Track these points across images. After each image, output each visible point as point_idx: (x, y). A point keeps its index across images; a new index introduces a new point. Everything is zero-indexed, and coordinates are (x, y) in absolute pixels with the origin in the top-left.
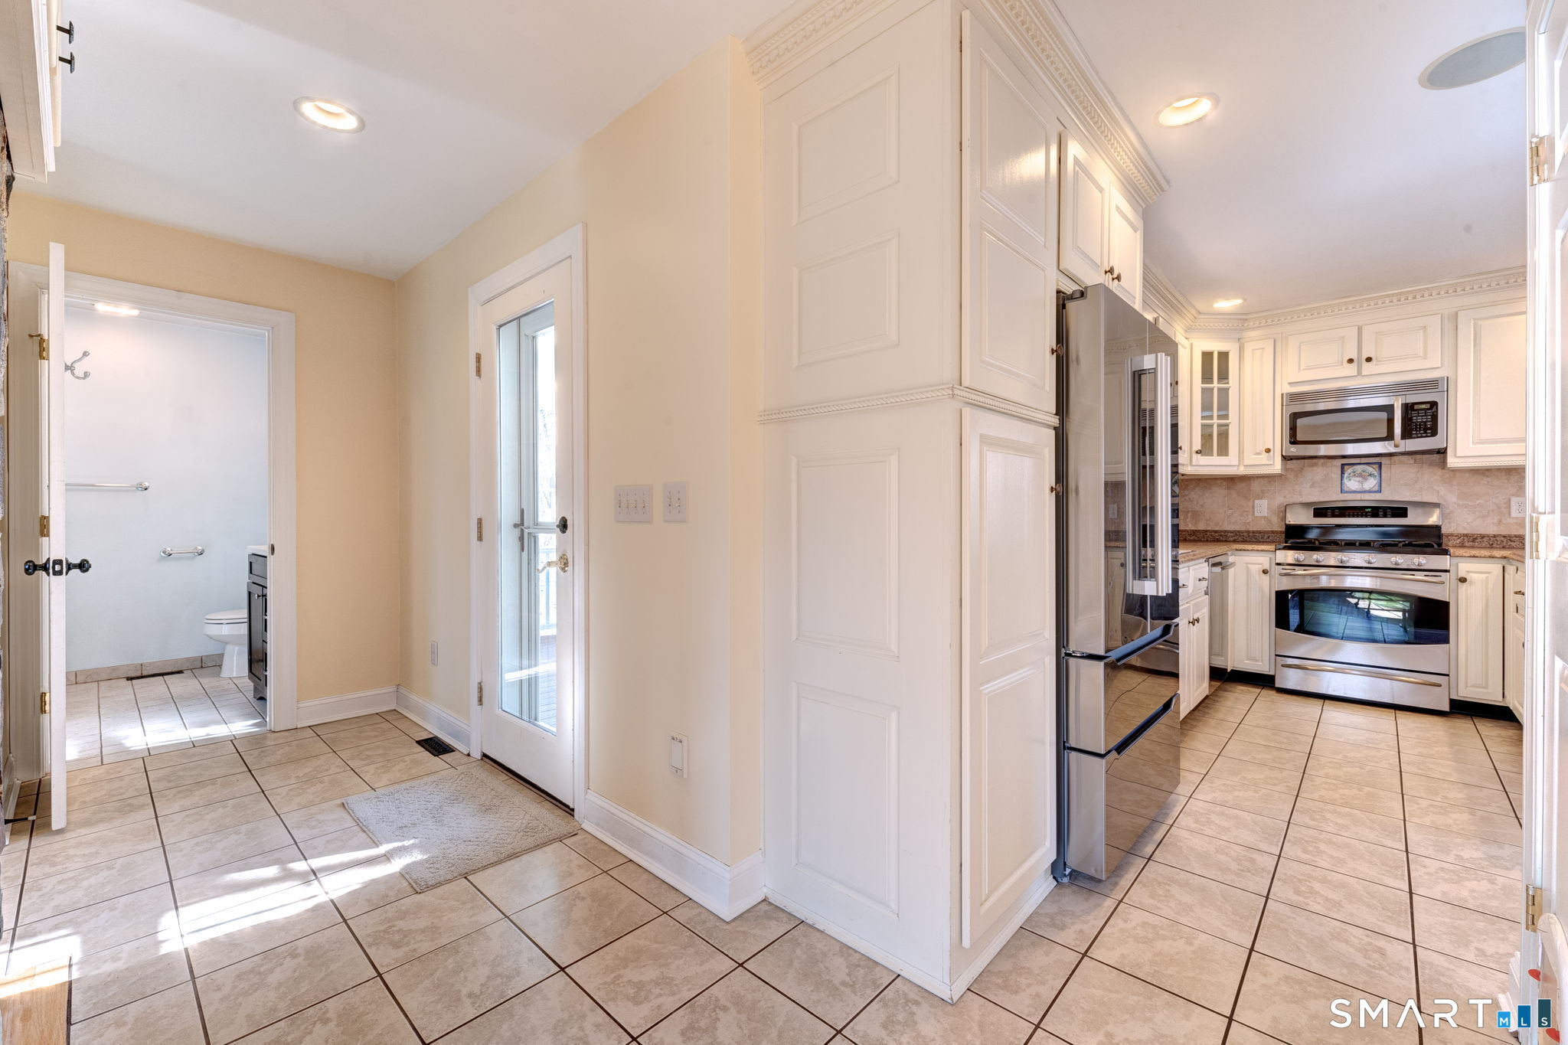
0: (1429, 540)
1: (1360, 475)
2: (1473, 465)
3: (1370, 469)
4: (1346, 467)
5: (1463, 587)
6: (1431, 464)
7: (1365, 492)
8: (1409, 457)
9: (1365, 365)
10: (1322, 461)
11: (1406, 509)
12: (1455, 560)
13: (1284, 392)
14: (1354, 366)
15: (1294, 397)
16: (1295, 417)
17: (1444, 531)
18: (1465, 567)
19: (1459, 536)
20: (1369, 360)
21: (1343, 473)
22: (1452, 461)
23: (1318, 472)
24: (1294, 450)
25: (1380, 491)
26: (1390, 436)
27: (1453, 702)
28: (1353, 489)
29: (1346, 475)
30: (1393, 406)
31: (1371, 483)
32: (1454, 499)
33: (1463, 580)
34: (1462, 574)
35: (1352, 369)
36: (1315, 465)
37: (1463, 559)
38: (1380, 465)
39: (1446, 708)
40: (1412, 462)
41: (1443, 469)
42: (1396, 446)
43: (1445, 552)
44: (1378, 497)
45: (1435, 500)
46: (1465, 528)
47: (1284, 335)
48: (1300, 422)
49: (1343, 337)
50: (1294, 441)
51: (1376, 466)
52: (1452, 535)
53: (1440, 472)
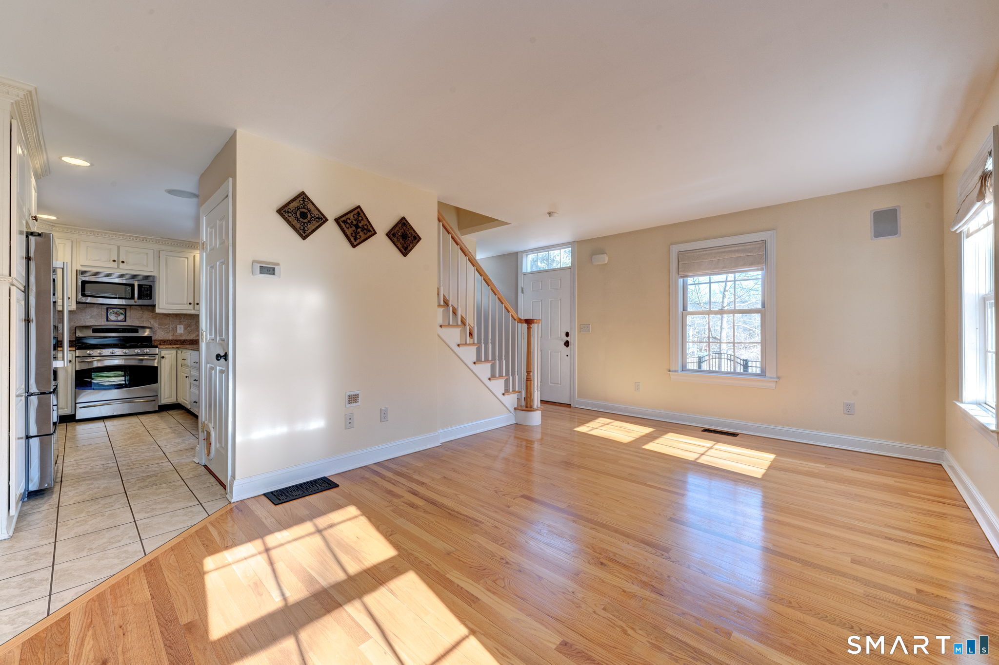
0: (147, 342)
1: (116, 313)
2: (168, 312)
3: (121, 311)
4: (109, 309)
5: (163, 360)
6: (148, 310)
7: (119, 321)
8: (139, 307)
9: (121, 264)
10: (96, 305)
11: (138, 329)
12: (160, 350)
13: (78, 269)
14: (116, 264)
15: (83, 273)
16: (84, 283)
17: (153, 339)
18: (164, 352)
19: (159, 341)
20: (123, 262)
21: (107, 312)
22: (158, 310)
23: (95, 311)
24: (84, 299)
25: (125, 321)
26: (133, 297)
27: (159, 406)
28: (113, 320)
29: (109, 313)
30: (134, 284)
31: (121, 317)
32: (157, 326)
33: (163, 357)
34: (162, 355)
35: (115, 265)
36: (93, 307)
37: (162, 349)
38: (125, 309)
39: (157, 409)
40: (140, 309)
41: (153, 312)
42: (135, 302)
43: (156, 347)
44: (124, 323)
45: (150, 326)
46: (161, 337)
47: (78, 240)
48: (87, 285)
49: (111, 249)
50: (83, 295)
51: (124, 310)
52: (156, 340)
53: (151, 314)
